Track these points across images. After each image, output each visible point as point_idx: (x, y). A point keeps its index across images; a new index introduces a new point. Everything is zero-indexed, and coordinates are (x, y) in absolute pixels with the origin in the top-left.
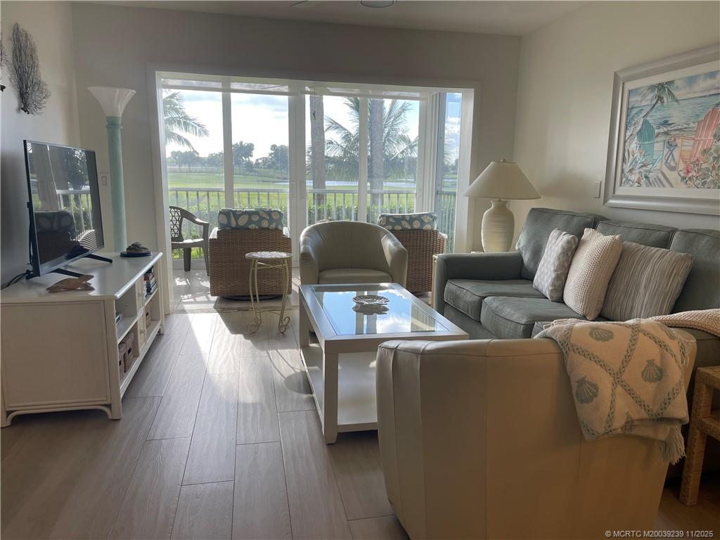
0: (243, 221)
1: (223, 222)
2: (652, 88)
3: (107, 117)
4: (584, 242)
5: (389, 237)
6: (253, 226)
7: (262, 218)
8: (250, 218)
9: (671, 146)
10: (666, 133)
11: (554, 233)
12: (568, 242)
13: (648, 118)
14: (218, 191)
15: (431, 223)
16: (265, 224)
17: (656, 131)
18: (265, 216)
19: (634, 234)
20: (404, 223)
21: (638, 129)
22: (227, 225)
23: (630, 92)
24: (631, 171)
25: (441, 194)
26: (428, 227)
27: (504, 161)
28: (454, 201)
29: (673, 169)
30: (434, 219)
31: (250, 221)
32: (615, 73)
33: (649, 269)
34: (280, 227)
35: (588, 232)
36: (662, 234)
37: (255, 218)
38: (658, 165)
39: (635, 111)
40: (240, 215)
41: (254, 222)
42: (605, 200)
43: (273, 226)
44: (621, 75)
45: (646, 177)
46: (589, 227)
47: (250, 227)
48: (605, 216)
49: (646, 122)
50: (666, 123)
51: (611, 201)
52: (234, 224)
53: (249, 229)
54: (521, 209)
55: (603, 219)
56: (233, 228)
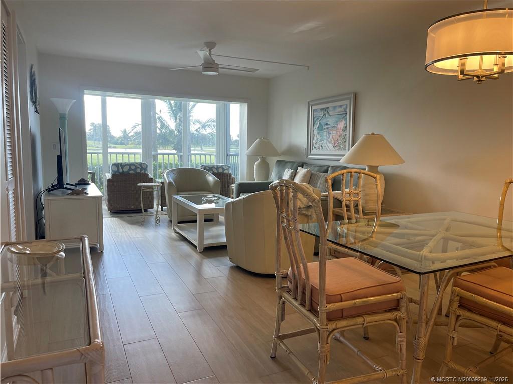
0: (126, 169)
1: (114, 170)
2: (322, 110)
3: (60, 114)
4: (298, 173)
5: (210, 175)
6: (131, 172)
7: (136, 168)
8: (130, 168)
9: (329, 133)
10: (327, 128)
11: (286, 170)
12: (292, 173)
13: (321, 122)
14: (98, 154)
15: (228, 170)
16: (138, 171)
17: (324, 128)
18: (138, 166)
19: (316, 169)
20: (214, 169)
21: (317, 126)
22: (117, 172)
23: (314, 111)
24: (316, 144)
25: (230, 156)
26: (226, 172)
27: (264, 139)
28: (238, 159)
29: (330, 143)
30: (230, 167)
31: (131, 169)
32: (308, 102)
33: (320, 181)
34: (146, 173)
35: (299, 169)
36: (326, 168)
37: (133, 168)
38: (325, 141)
39: (316, 119)
40: (124, 166)
41: (132, 170)
42: (307, 157)
43: (143, 172)
44: (311, 104)
45: (321, 146)
46: (300, 167)
47: (130, 172)
48: (307, 163)
49: (320, 124)
50: (327, 124)
51: (309, 157)
52: (121, 171)
53: (129, 174)
54: (272, 161)
55: (306, 164)
56: (121, 173)
